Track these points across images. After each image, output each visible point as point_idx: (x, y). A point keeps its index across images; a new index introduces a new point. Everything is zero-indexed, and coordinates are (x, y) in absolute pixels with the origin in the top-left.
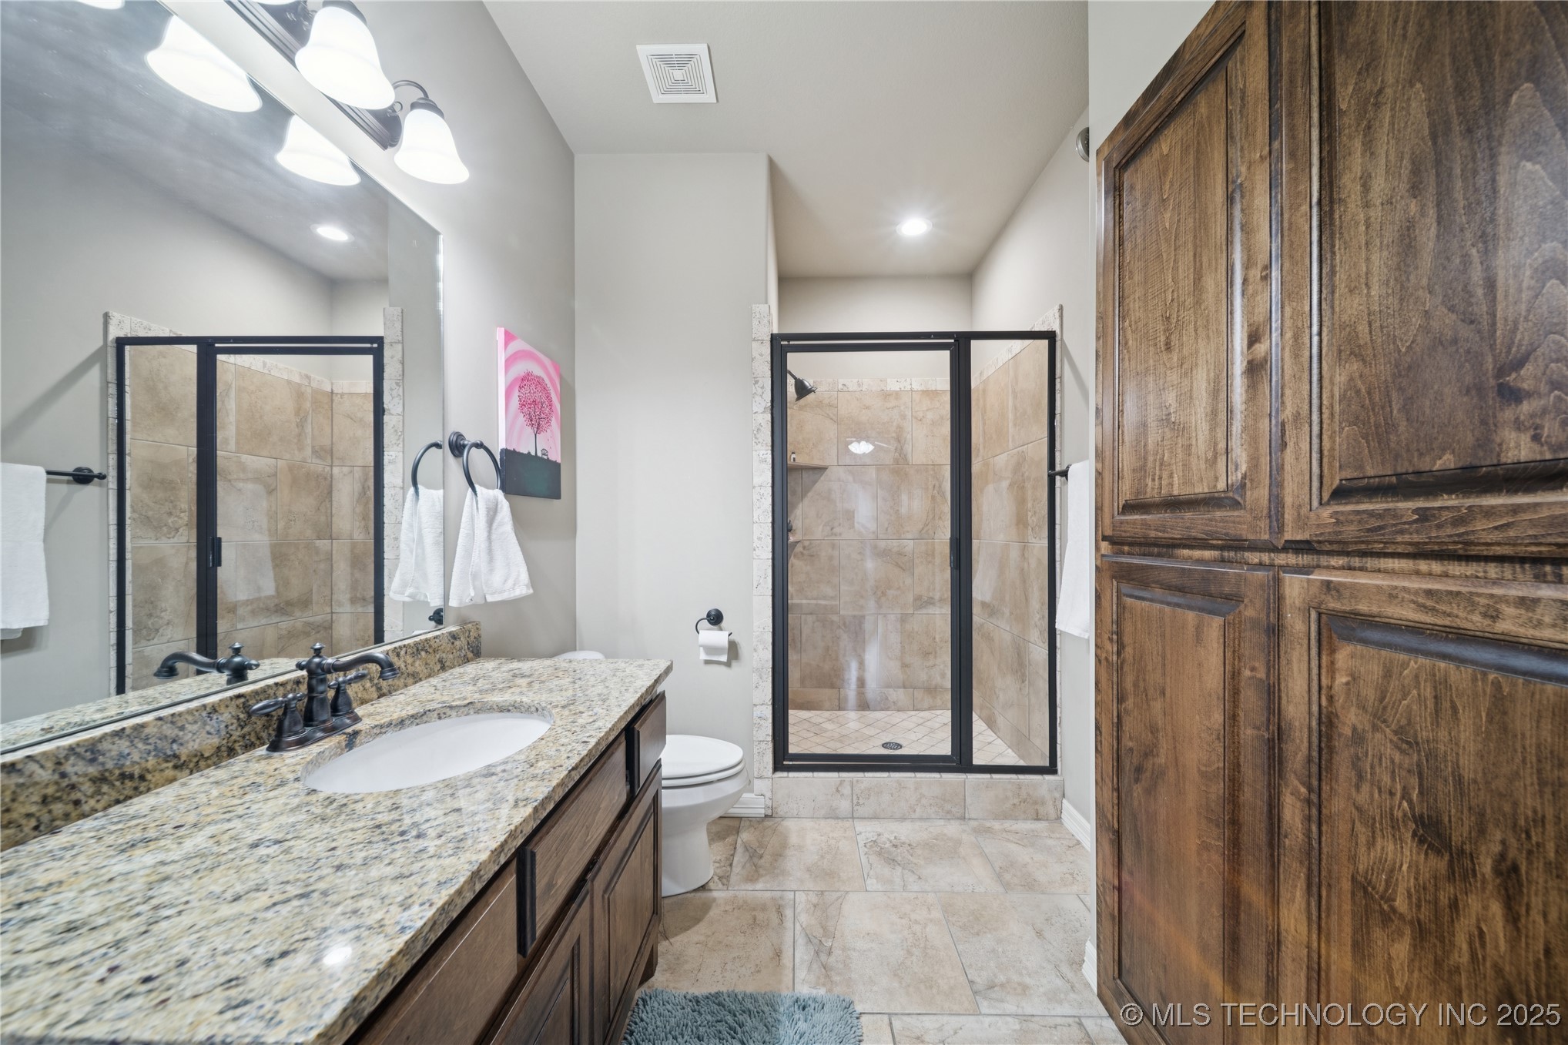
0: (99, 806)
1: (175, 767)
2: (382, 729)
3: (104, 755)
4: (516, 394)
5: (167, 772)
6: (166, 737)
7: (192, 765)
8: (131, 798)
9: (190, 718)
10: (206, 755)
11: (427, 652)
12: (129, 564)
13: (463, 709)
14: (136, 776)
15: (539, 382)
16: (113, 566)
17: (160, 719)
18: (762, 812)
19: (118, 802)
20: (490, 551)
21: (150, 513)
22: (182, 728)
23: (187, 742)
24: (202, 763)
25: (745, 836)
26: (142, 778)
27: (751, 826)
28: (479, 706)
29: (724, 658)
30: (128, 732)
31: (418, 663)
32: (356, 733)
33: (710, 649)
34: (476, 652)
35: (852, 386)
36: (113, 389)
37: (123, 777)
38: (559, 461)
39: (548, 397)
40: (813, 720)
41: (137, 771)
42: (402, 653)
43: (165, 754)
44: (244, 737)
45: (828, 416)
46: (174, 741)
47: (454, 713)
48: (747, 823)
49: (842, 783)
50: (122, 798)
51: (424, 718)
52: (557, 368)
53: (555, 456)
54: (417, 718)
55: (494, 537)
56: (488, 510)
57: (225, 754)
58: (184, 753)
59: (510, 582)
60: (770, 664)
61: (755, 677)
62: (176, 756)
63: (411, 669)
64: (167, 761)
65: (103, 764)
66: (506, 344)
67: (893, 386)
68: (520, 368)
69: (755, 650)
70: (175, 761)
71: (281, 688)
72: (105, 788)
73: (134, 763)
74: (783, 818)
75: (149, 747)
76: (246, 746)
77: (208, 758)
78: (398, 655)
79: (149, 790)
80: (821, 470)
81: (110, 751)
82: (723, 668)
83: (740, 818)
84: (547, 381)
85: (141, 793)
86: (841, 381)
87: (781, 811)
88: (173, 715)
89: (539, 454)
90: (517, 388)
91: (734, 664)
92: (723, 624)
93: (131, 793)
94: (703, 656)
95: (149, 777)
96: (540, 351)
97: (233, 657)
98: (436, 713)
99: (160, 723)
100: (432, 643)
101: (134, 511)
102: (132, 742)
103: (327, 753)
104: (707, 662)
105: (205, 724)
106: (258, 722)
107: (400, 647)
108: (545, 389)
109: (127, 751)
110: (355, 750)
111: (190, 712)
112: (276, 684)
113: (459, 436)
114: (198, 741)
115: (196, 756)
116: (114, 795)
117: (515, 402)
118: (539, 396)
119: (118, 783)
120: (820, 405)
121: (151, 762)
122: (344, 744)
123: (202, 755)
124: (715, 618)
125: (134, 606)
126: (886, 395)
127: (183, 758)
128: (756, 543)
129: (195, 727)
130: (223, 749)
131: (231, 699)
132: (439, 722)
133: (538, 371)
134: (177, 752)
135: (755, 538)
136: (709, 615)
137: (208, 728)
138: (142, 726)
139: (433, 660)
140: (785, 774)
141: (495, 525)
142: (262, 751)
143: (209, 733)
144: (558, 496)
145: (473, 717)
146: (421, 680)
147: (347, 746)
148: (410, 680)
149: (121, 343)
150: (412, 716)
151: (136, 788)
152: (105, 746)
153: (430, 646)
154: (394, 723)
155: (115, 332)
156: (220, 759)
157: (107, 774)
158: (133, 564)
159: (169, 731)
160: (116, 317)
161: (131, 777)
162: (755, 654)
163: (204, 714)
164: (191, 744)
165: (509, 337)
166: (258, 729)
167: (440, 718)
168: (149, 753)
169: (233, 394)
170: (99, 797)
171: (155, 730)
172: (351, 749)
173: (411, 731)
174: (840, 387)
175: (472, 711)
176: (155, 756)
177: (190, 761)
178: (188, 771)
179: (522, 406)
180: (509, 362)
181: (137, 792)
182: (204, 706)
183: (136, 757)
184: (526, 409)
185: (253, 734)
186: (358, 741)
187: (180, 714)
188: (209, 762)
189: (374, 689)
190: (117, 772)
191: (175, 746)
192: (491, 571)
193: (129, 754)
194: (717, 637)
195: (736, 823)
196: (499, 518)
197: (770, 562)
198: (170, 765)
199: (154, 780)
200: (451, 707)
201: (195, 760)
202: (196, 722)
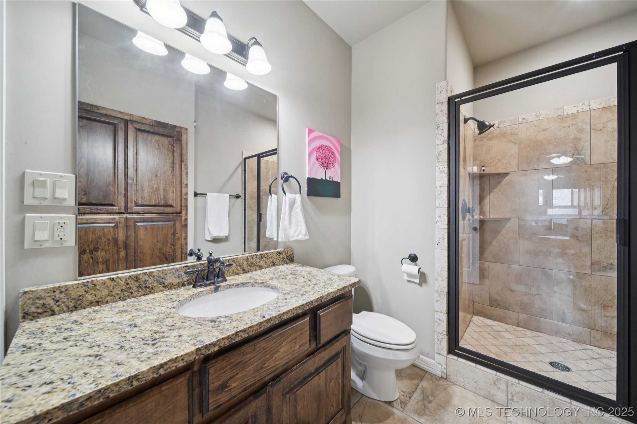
0: (138, 295)
1: (163, 287)
2: (230, 286)
3: (140, 279)
4: (315, 154)
5: (160, 288)
6: (160, 277)
7: (169, 287)
8: (148, 294)
9: (169, 272)
10: (174, 284)
11: (266, 258)
12: (246, 220)
13: (260, 285)
14: (150, 288)
15: (328, 148)
16: (243, 220)
17: (158, 271)
18: (440, 374)
19: (144, 295)
20: (290, 220)
21: (251, 206)
22: (166, 274)
23: (168, 279)
24: (173, 287)
25: (425, 384)
26: (152, 288)
27: (431, 379)
28: (265, 284)
29: (417, 281)
30: (148, 273)
31: (261, 262)
32: (219, 286)
33: (409, 275)
34: (291, 259)
35: (531, 117)
36: (244, 172)
37: (146, 287)
38: (339, 181)
39: (334, 155)
40: (495, 328)
41: (150, 286)
42: (254, 257)
43: (160, 282)
44: (188, 280)
45: (510, 141)
46: (163, 278)
47: (257, 285)
48: (429, 377)
49: (498, 380)
50: (145, 294)
51: (247, 285)
52: (339, 141)
53: (337, 179)
54: (244, 284)
55: (292, 214)
56: (290, 203)
57: (181, 285)
58: (167, 283)
59: (297, 233)
60: (446, 290)
61: (436, 296)
62: (163, 283)
63: (258, 264)
64: (161, 285)
65: (140, 282)
66: (309, 134)
67: (570, 110)
68: (317, 144)
69: (437, 280)
70: (163, 285)
71: (202, 265)
72: (140, 290)
73: (149, 283)
74: (454, 384)
75: (154, 279)
76: (189, 283)
77: (175, 285)
78: (252, 258)
79: (154, 293)
80: (505, 175)
81: (142, 278)
82: (418, 286)
83: (426, 372)
84: (333, 147)
85: (152, 293)
86: (522, 116)
87: (453, 378)
88: (163, 270)
89: (328, 179)
90: (315, 152)
91: (424, 285)
92: (418, 262)
93: (149, 293)
94: (406, 278)
95: (154, 288)
96: (328, 135)
97: (198, 252)
98: (251, 284)
99: (158, 272)
100: (269, 255)
101: (248, 205)
102: (149, 277)
103: (205, 292)
104: (409, 281)
105: (174, 274)
106: (193, 276)
107: (254, 255)
108: (331, 151)
109: (147, 279)
110: (218, 292)
111: (168, 270)
112: (201, 264)
113: (286, 173)
114: (171, 279)
115: (170, 284)
116: (143, 293)
117: (314, 157)
118: (327, 154)
119: (144, 289)
120: (503, 135)
121: (155, 284)
122: (213, 289)
123: (173, 284)
124: (413, 259)
125: (248, 232)
126: (562, 119)
127: (166, 284)
128: (438, 219)
129: (170, 275)
130: (180, 283)
131: (183, 267)
132: (252, 287)
133: (326, 143)
134: (164, 282)
135: (437, 216)
136: (410, 256)
137: (175, 276)
138: (153, 272)
139: (269, 261)
140: (456, 358)
141: (293, 209)
142: (191, 286)
143: (175, 277)
144: (340, 197)
145: (263, 288)
146: (263, 268)
147: (214, 290)
148: (258, 268)
149: (245, 159)
150: (242, 283)
151: (150, 291)
152: (140, 277)
153: (268, 256)
154: (235, 285)
155: (244, 156)
156: (179, 287)
157: (141, 286)
158: (248, 220)
159: (162, 275)
160: (244, 152)
161: (149, 288)
162: (436, 282)
163: (174, 271)
164: (169, 280)
165: (311, 131)
166: (193, 278)
167: (252, 286)
168: (155, 281)
169: (270, 170)
170: (138, 292)
171: (157, 274)
172: (216, 292)
173: (242, 289)
174: (520, 120)
175: (263, 286)
176: (156, 282)
177: (169, 286)
178: (168, 289)
179: (318, 159)
180: (310, 142)
181: (150, 293)
182: (174, 268)
183: (150, 281)
184: (320, 160)
185: (191, 280)
186: (219, 289)
187: (165, 270)
188: (175, 287)
189: (241, 269)
190: (144, 285)
191: (163, 280)
192: (290, 228)
193: (148, 280)
194: (413, 269)
195: (422, 373)
196: (295, 206)
197: (446, 230)
198: (162, 286)
199: (156, 290)
200: (256, 283)
201: (170, 285)
202: (170, 273)
